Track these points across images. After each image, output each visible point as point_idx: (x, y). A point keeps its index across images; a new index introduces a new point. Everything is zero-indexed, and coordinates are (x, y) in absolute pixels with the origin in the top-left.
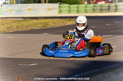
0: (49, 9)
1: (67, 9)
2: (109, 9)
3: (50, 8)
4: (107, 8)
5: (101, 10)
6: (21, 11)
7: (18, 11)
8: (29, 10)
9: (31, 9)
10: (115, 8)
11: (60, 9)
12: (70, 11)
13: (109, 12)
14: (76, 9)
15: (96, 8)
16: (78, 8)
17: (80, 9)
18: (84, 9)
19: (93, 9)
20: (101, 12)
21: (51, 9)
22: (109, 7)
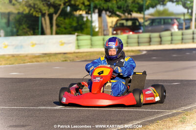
0: (62, 44)
1: (89, 42)
2: (150, 42)
3: (63, 41)
4: (147, 40)
6: (22, 47)
7: (16, 47)
8: (33, 45)
9: (36, 44)
10: (159, 39)
11: (78, 43)
12: (92, 45)
13: (150, 45)
14: (102, 42)
15: (130, 40)
16: (104, 40)
20: (139, 46)
21: (65, 43)
22: (150, 38)
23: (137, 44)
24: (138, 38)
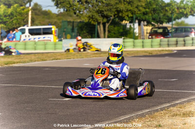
1: (132, 44)
2: (177, 44)
4: (175, 43)
5: (168, 45)
10: (183, 43)
11: (124, 44)
12: (134, 46)
13: (177, 46)
14: (141, 44)
15: (162, 43)
16: (143, 42)
17: (145, 44)
18: (150, 44)
19: (159, 44)
20: (168, 47)
22: (177, 41)
23: (167, 46)
24: (168, 41)
